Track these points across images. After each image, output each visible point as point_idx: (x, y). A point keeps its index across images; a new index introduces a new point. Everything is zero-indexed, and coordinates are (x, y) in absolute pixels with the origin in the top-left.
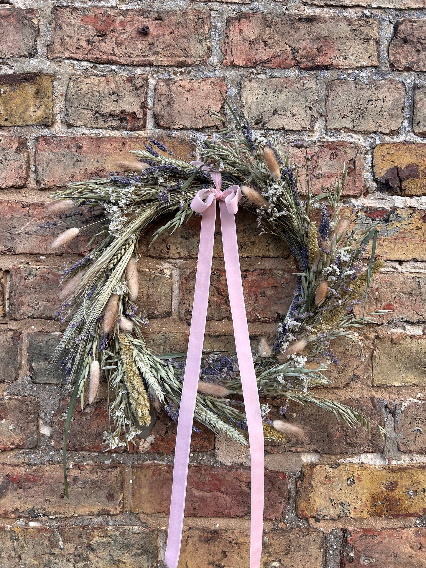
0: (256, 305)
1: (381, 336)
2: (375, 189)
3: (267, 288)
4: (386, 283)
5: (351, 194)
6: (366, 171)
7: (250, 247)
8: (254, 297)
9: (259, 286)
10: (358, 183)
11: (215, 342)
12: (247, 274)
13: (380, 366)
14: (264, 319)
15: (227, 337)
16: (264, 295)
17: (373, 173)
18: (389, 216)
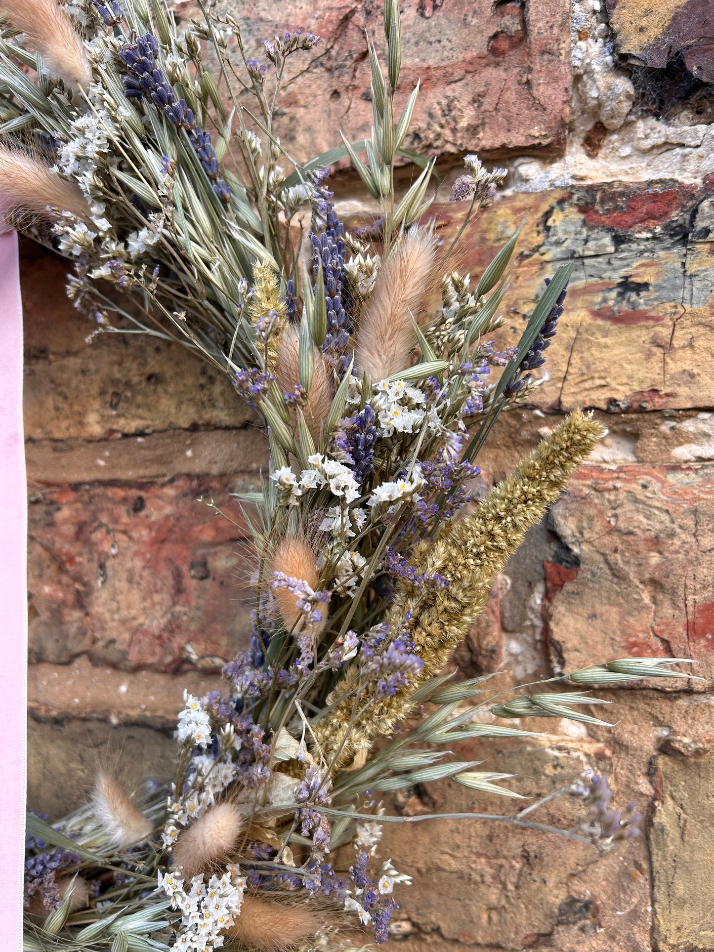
0: (178, 608)
1: (685, 741)
2: (626, 106)
3: (214, 544)
4: (695, 512)
5: (517, 139)
6: (582, 35)
7: (146, 395)
8: (170, 582)
9: (185, 539)
10: (542, 91)
11: (52, 741)
12: (143, 494)
13: (688, 871)
14: (207, 662)
15: (91, 725)
16: (204, 572)
17: (610, 36)
18: (695, 212)
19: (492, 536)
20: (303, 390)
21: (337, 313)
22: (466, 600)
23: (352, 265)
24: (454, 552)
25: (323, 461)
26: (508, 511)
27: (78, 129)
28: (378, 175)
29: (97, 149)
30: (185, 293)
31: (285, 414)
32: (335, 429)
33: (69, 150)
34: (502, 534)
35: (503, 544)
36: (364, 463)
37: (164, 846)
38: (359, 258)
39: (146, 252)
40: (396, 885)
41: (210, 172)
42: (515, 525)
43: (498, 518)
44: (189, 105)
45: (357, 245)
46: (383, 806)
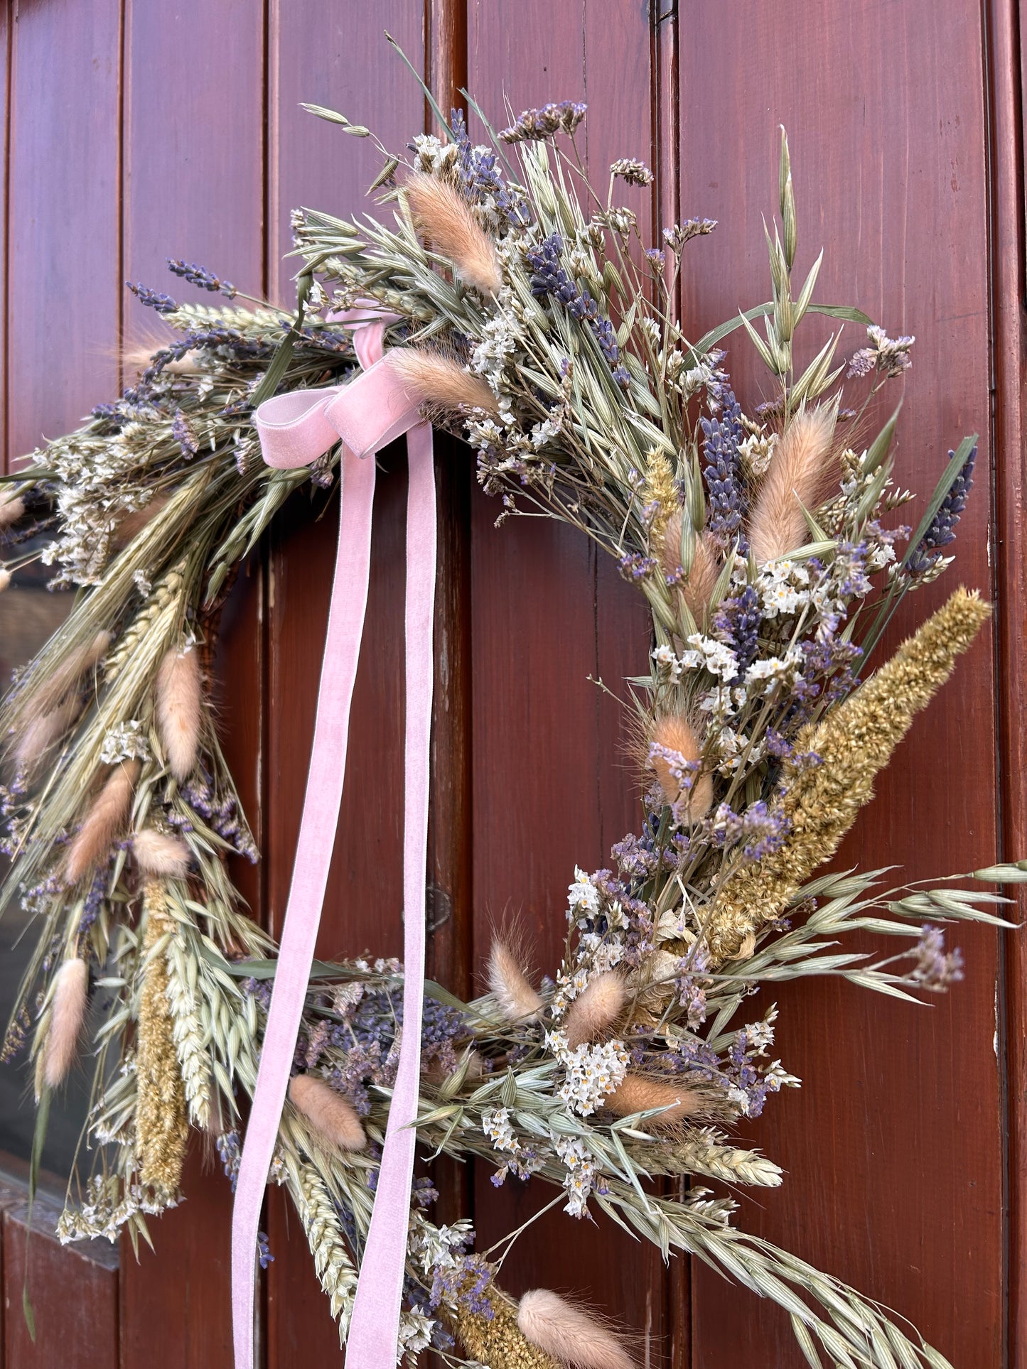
19: (874, 718)
20: (684, 572)
21: (728, 495)
22: (846, 781)
23: (745, 447)
24: (837, 734)
25: (703, 640)
26: (890, 691)
27: (489, 333)
28: (777, 351)
29: (505, 350)
30: (585, 481)
31: (667, 596)
32: (716, 610)
33: (481, 351)
34: (885, 715)
35: (886, 726)
36: (747, 643)
37: (553, 1017)
38: (753, 438)
39: (548, 442)
40: (783, 1085)
41: (611, 360)
42: (898, 708)
43: (881, 700)
44: (593, 296)
45: (753, 425)
46: (776, 1009)
